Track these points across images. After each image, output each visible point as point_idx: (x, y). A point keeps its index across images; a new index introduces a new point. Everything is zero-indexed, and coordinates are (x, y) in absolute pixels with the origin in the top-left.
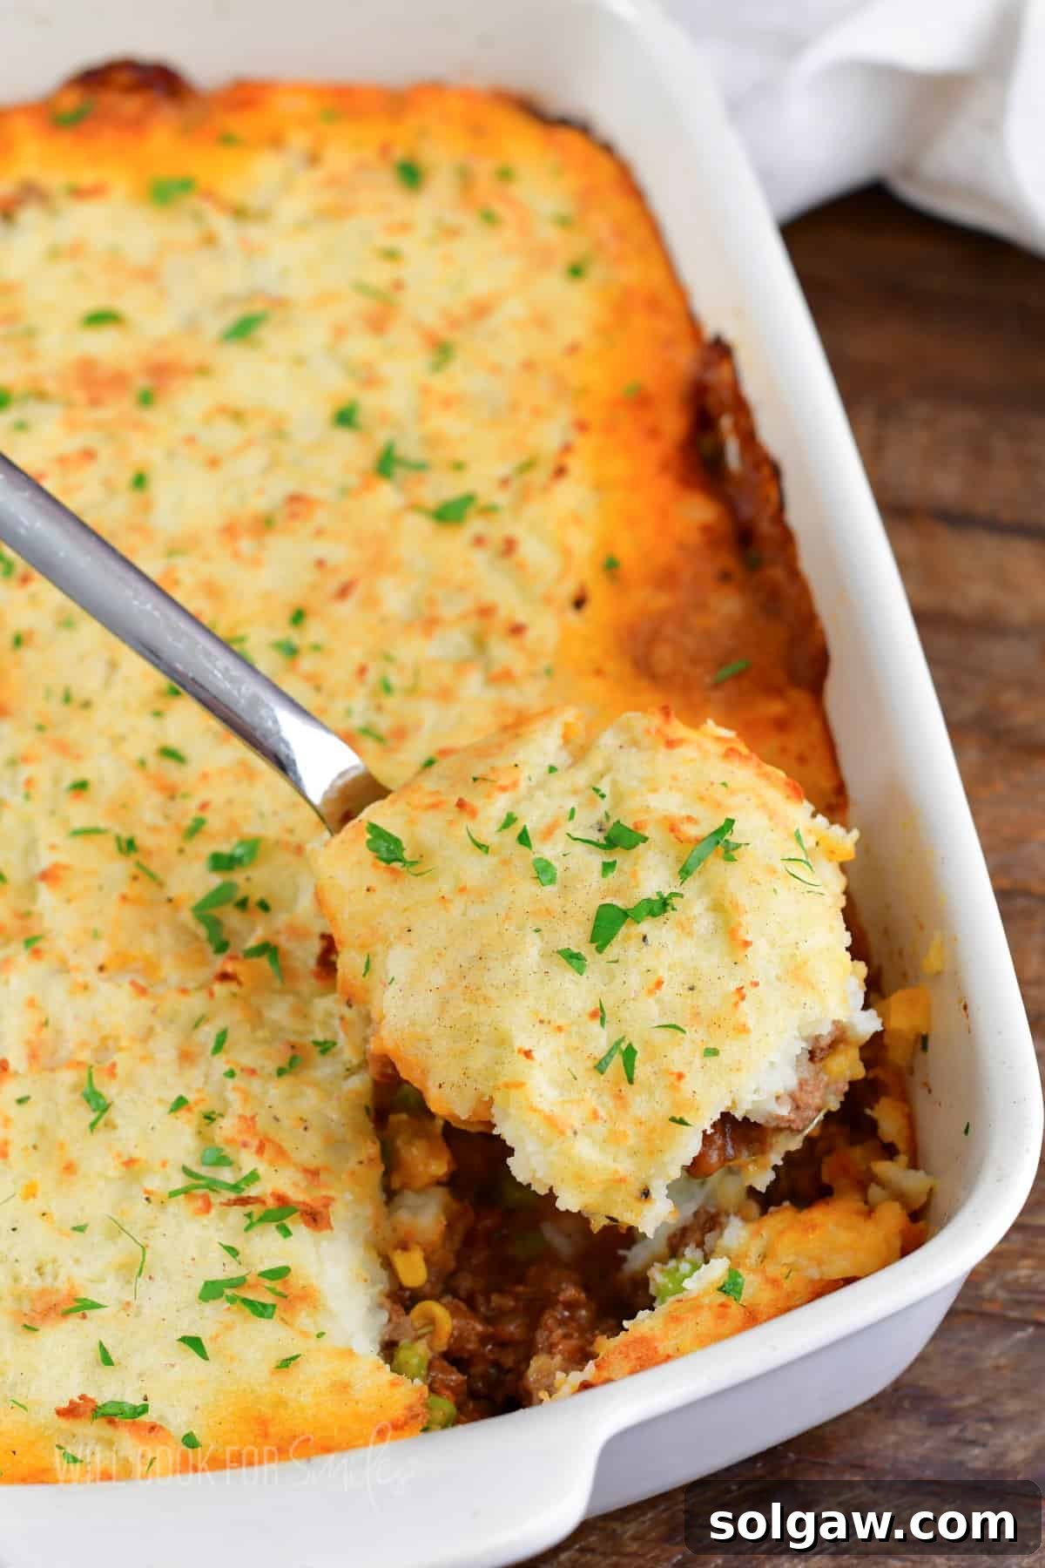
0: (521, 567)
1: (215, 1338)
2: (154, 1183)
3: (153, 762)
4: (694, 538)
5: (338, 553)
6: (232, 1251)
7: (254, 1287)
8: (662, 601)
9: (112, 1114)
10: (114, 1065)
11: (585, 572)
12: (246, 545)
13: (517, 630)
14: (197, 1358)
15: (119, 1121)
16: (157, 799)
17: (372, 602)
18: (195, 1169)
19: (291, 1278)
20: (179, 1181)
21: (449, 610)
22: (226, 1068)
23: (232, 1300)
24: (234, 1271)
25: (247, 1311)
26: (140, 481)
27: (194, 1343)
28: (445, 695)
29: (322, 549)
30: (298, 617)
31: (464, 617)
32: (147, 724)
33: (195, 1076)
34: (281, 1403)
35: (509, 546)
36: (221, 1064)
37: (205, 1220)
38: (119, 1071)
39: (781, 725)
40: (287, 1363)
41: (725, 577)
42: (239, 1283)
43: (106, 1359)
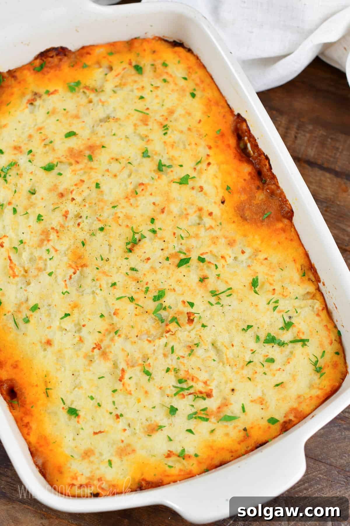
0: (206, 194)
1: (194, 429)
2: (168, 392)
3: (130, 272)
4: (248, 177)
5: (158, 199)
6: (193, 406)
7: (200, 413)
8: (244, 197)
9: (152, 375)
10: (149, 364)
11: (222, 193)
12: (132, 201)
13: (211, 214)
14: (192, 435)
15: (155, 378)
16: (134, 283)
17: (170, 212)
18: (177, 386)
19: (208, 410)
20: (174, 391)
21: (191, 211)
22: (177, 357)
23: (195, 418)
24: (194, 410)
25: (200, 420)
26: (98, 186)
27: (190, 431)
28: (197, 236)
29: (152, 199)
30: (153, 220)
31: (195, 212)
32: (125, 262)
33: (169, 360)
34: (214, 441)
35: (201, 188)
36: (174, 356)
37: (184, 399)
38: (151, 365)
39: (284, 230)
40: (212, 431)
41: (258, 188)
42: (196, 413)
43: (170, 440)
